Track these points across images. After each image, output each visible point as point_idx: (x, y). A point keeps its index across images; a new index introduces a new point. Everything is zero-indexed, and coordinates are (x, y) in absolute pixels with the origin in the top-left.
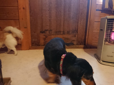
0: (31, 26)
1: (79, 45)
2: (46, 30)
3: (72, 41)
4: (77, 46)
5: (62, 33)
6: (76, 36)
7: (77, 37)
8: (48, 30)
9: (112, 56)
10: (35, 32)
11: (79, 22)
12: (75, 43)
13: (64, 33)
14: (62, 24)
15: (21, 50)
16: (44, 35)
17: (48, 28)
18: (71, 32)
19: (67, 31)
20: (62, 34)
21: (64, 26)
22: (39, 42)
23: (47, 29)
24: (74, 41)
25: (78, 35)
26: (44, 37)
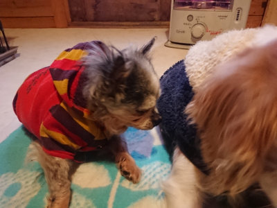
1: (165, 21)
3: (150, 12)
4: (158, 23)
9: (184, 32)
12: (156, 17)
15: (55, 27)
22: (86, 14)
24: (153, 11)
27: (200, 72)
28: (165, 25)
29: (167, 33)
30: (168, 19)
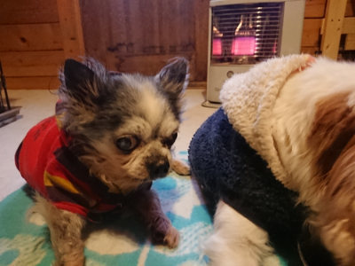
0: (84, 36)
1: (201, 81)
2: (120, 45)
5: (158, 50)
6: (193, 57)
7: (195, 62)
8: (124, 44)
10: (95, 50)
11: (198, 22)
13: (162, 52)
14: (156, 28)
16: (117, 57)
17: (123, 38)
18: (178, 49)
19: (171, 47)
20: (157, 54)
21: (160, 33)
23: (122, 42)
25: (196, 55)
26: (117, 60)
27: (240, 107)
28: (202, 86)
29: (204, 94)
30: (205, 79)
